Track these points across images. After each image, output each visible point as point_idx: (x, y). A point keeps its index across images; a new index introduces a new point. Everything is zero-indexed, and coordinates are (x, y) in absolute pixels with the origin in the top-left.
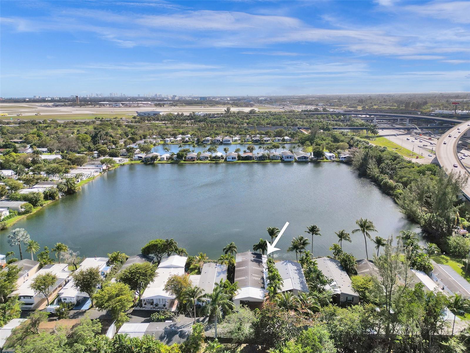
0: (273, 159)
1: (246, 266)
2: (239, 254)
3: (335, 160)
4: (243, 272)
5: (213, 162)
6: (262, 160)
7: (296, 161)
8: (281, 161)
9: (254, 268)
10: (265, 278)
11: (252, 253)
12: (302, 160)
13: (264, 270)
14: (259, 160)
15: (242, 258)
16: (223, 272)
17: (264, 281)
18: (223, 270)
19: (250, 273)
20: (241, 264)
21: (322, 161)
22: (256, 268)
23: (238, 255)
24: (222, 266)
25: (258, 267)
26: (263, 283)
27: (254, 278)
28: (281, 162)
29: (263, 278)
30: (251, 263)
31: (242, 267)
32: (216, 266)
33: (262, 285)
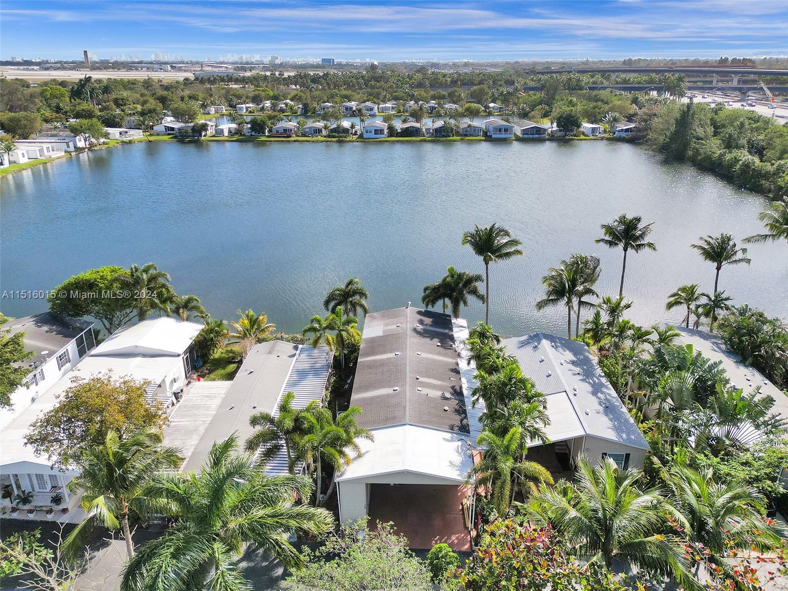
0: (466, 135)
1: (397, 350)
2: (376, 314)
3: (604, 137)
4: (385, 369)
5: (333, 139)
6: (442, 136)
7: (518, 139)
8: (484, 138)
9: (424, 355)
10: (465, 392)
11: (420, 313)
12: (531, 136)
13: (463, 365)
14: (436, 137)
15: (387, 325)
16: (316, 372)
17: (462, 402)
18: (318, 365)
19: (409, 375)
20: (377, 345)
21: (575, 138)
22: (430, 356)
23: (373, 318)
24: (316, 351)
25: (439, 354)
26: (461, 411)
27: (425, 391)
28: (484, 141)
29: (458, 393)
30: (413, 341)
31: (384, 352)
32: (294, 352)
33: (456, 420)
